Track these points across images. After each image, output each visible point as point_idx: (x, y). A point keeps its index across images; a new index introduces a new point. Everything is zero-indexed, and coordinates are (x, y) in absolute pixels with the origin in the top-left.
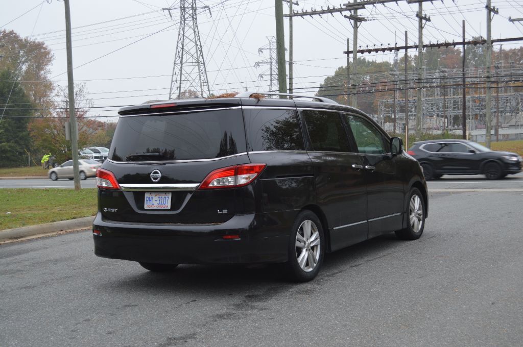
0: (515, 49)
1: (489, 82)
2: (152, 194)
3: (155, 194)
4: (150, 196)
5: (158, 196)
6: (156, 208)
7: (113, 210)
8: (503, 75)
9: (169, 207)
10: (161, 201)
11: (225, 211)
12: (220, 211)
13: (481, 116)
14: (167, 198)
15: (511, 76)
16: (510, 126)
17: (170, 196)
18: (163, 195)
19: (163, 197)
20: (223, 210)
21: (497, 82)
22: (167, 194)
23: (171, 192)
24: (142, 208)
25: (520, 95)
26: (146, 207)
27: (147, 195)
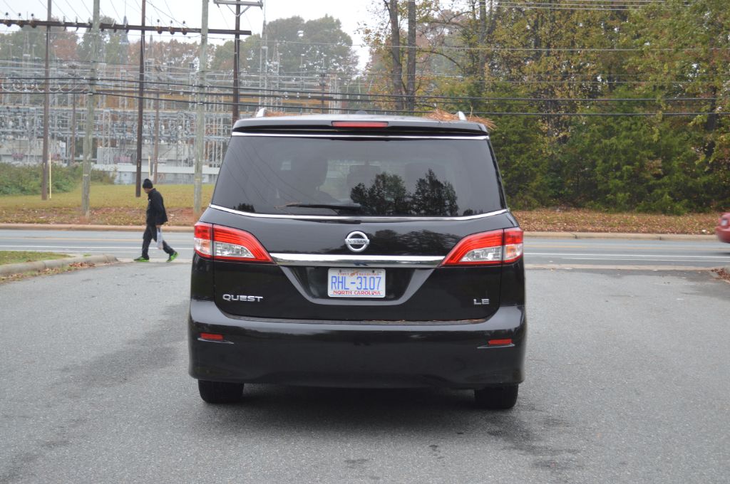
0: (161, 43)
1: (202, 94)
2: (344, 271)
3: (350, 272)
4: (341, 276)
5: (356, 276)
6: (353, 295)
7: (251, 298)
8: (153, 81)
9: (383, 294)
10: (363, 284)
11: (485, 301)
12: (477, 302)
13: (122, 142)
14: (377, 280)
15: (168, 84)
16: (168, 160)
17: (383, 275)
18: (368, 275)
19: (368, 277)
20: (483, 300)
21: (158, 93)
22: (376, 272)
23: (385, 268)
24: (324, 295)
25: (185, 114)
26: (331, 293)
27: (331, 274)
